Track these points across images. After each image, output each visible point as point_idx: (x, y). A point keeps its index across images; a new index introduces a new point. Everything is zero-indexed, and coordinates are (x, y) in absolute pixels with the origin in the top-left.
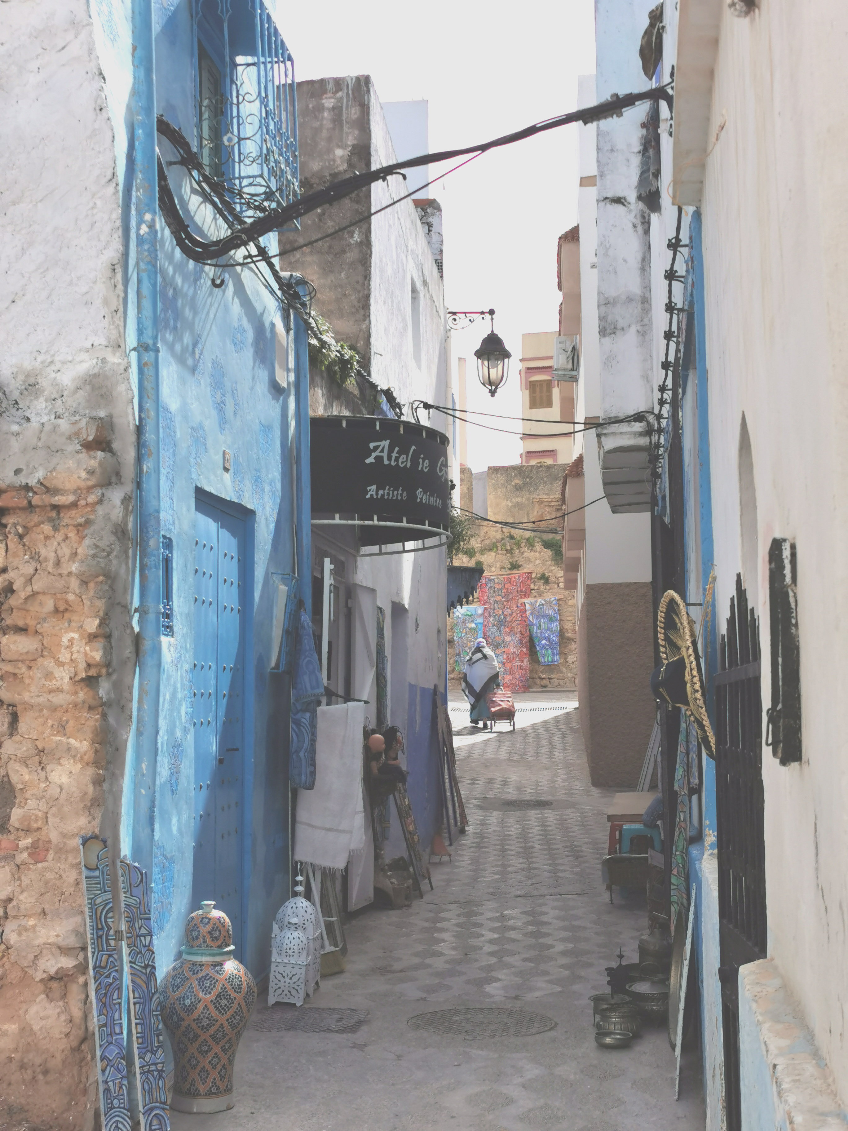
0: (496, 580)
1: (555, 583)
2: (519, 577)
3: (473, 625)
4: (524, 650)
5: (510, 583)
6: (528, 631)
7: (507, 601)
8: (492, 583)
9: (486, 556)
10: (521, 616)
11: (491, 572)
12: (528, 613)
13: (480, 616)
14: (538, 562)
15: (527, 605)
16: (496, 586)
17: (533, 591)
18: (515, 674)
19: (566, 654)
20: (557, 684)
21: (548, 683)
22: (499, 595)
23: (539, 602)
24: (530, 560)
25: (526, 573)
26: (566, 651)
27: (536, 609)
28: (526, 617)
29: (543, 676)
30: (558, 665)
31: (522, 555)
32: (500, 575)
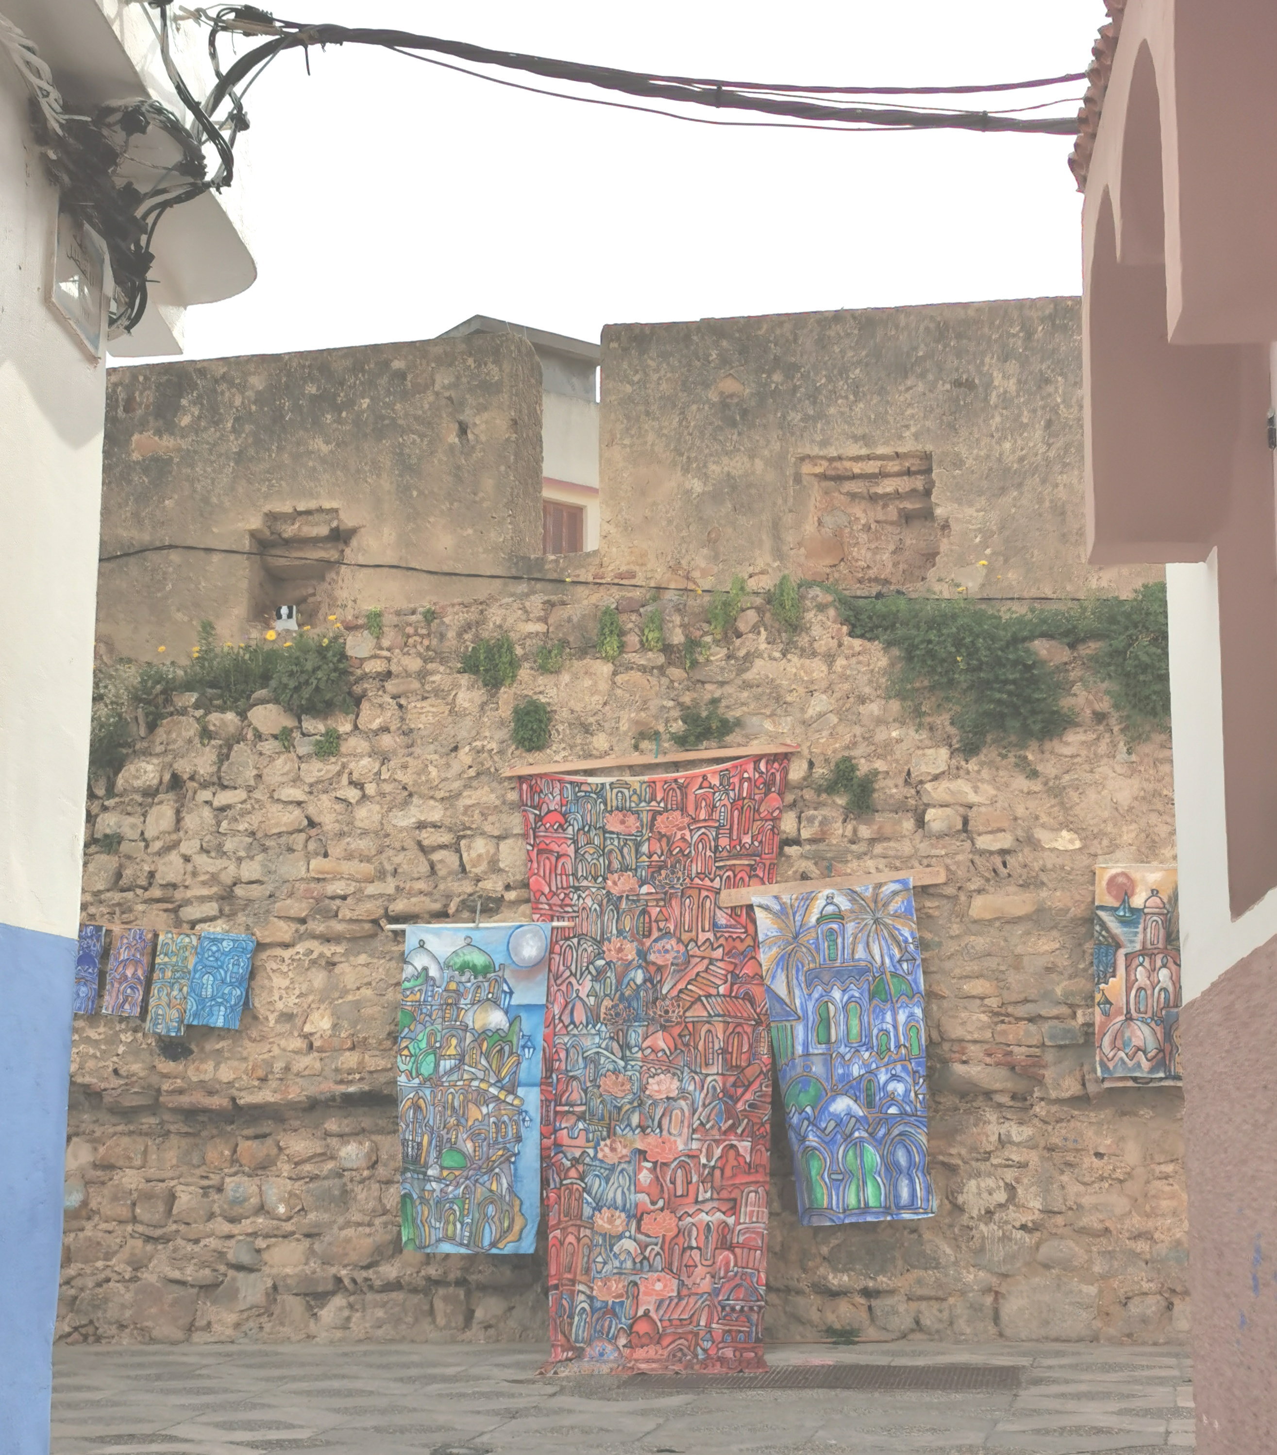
0: (610, 795)
1: (900, 807)
2: (724, 776)
3: (496, 1019)
4: (744, 1146)
5: (683, 809)
6: (764, 1049)
7: (666, 899)
8: (591, 811)
9: (565, 678)
10: (734, 977)
11: (589, 756)
12: (766, 957)
13: (530, 970)
14: (819, 703)
15: (759, 914)
16: (613, 824)
17: (792, 851)
18: (691, 1267)
19: (951, 1169)
20: (907, 1323)
21: (864, 1315)
22: (625, 868)
23: (820, 902)
24: (777, 697)
25: (757, 759)
26: (957, 1152)
27: (808, 938)
28: (759, 977)
29: (836, 1280)
30: (914, 1228)
31: (741, 671)
32: (633, 769)
